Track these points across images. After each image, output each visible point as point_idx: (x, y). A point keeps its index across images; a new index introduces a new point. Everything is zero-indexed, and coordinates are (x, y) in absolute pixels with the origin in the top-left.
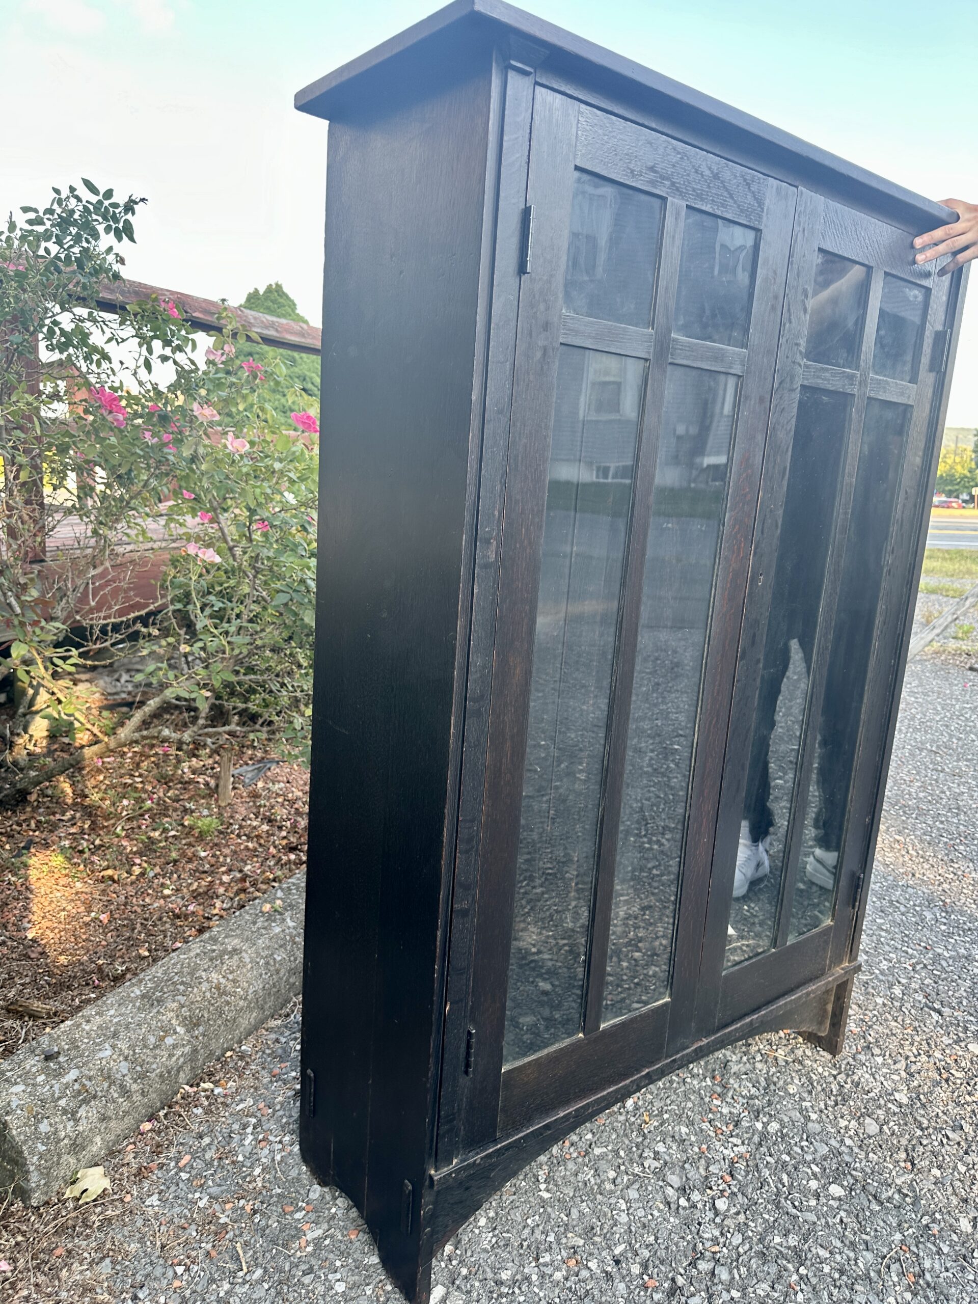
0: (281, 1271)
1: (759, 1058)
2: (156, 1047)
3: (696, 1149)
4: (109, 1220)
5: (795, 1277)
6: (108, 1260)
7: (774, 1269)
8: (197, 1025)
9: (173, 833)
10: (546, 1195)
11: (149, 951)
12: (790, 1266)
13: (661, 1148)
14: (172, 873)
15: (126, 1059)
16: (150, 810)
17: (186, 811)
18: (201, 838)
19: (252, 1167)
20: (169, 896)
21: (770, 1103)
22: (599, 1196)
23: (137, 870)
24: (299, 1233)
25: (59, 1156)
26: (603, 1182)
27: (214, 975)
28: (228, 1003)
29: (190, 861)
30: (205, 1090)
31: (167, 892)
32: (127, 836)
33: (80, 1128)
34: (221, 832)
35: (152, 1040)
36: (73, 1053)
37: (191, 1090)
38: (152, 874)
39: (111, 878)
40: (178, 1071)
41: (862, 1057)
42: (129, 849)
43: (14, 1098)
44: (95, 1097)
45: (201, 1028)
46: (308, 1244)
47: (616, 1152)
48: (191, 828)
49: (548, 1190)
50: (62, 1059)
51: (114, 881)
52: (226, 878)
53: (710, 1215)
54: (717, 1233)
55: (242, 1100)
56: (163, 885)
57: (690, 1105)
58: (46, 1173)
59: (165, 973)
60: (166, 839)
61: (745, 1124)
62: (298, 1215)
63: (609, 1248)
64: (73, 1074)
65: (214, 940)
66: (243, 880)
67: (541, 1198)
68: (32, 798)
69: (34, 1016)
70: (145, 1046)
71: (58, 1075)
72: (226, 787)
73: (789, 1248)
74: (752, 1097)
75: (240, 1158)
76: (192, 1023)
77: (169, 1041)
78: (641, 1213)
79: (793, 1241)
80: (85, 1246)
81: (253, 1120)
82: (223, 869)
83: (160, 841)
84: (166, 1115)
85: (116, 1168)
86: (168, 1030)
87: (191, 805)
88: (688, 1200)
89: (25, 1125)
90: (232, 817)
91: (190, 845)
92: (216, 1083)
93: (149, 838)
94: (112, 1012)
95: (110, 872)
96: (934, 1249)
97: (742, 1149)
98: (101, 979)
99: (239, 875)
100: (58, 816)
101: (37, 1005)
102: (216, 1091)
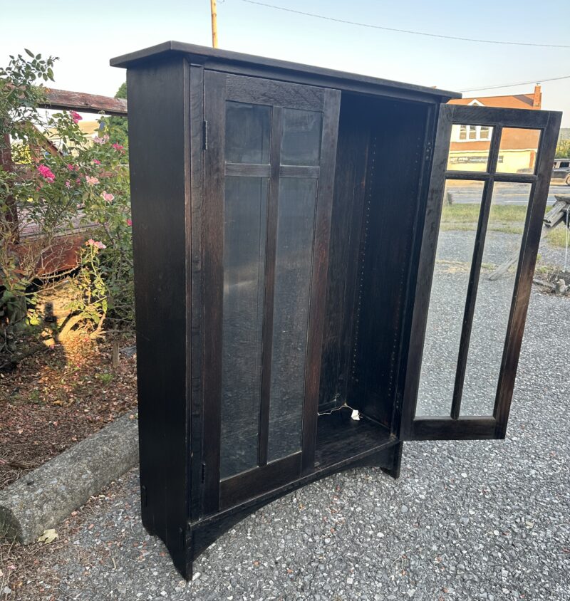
0: (131, 568)
1: (360, 480)
2: (78, 479)
3: (321, 519)
4: (58, 550)
5: (353, 568)
6: (57, 565)
7: (344, 565)
8: (97, 470)
9: (89, 382)
10: (250, 538)
11: (77, 438)
12: (352, 564)
13: (305, 518)
14: (89, 401)
15: (64, 484)
16: (78, 370)
17: (96, 371)
18: (103, 384)
19: (121, 529)
20: (87, 413)
21: (360, 499)
22: (273, 538)
23: (71, 400)
24: (140, 554)
25: (35, 524)
26: (276, 532)
27: (105, 448)
28: (112, 460)
29: (98, 395)
30: (101, 498)
31: (86, 410)
32: (67, 384)
33: (44, 513)
34: (114, 381)
35: (76, 476)
36: (40, 482)
37: (95, 498)
38: (79, 402)
39: (58, 404)
40: (88, 490)
41: (409, 480)
42: (67, 390)
43: (14, 500)
44: (50, 500)
45: (99, 472)
46: (143, 557)
47: (284, 520)
48: (99, 379)
49: (251, 536)
50: (35, 484)
51: (60, 406)
52: (115, 403)
53: (322, 545)
54: (323, 552)
55: (118, 502)
56: (84, 408)
57: (322, 500)
58: (30, 531)
59: (82, 447)
60: (86, 385)
61: (346, 508)
62: (140, 547)
63: (274, 558)
64: (40, 490)
65: (106, 432)
66: (123, 404)
67: (248, 539)
68: (20, 366)
69: (23, 468)
70: (72, 479)
71: (33, 491)
72: (116, 358)
73: (353, 557)
74: (352, 497)
75: (116, 525)
76: (94, 469)
77: (84, 477)
78: (291, 544)
79: (355, 554)
80: (48, 560)
81: (123, 510)
82: (114, 399)
83: (83, 386)
84: (83, 509)
85: (61, 530)
86: (83, 472)
87: (99, 368)
88: (313, 539)
89: (19, 511)
90: (120, 373)
91: (98, 388)
92: (106, 495)
93: (78, 385)
94: (57, 465)
95: (58, 402)
96: (418, 557)
97: (342, 518)
98: (54, 451)
99: (122, 402)
100: (32, 375)
101: (24, 463)
102: (106, 498)
